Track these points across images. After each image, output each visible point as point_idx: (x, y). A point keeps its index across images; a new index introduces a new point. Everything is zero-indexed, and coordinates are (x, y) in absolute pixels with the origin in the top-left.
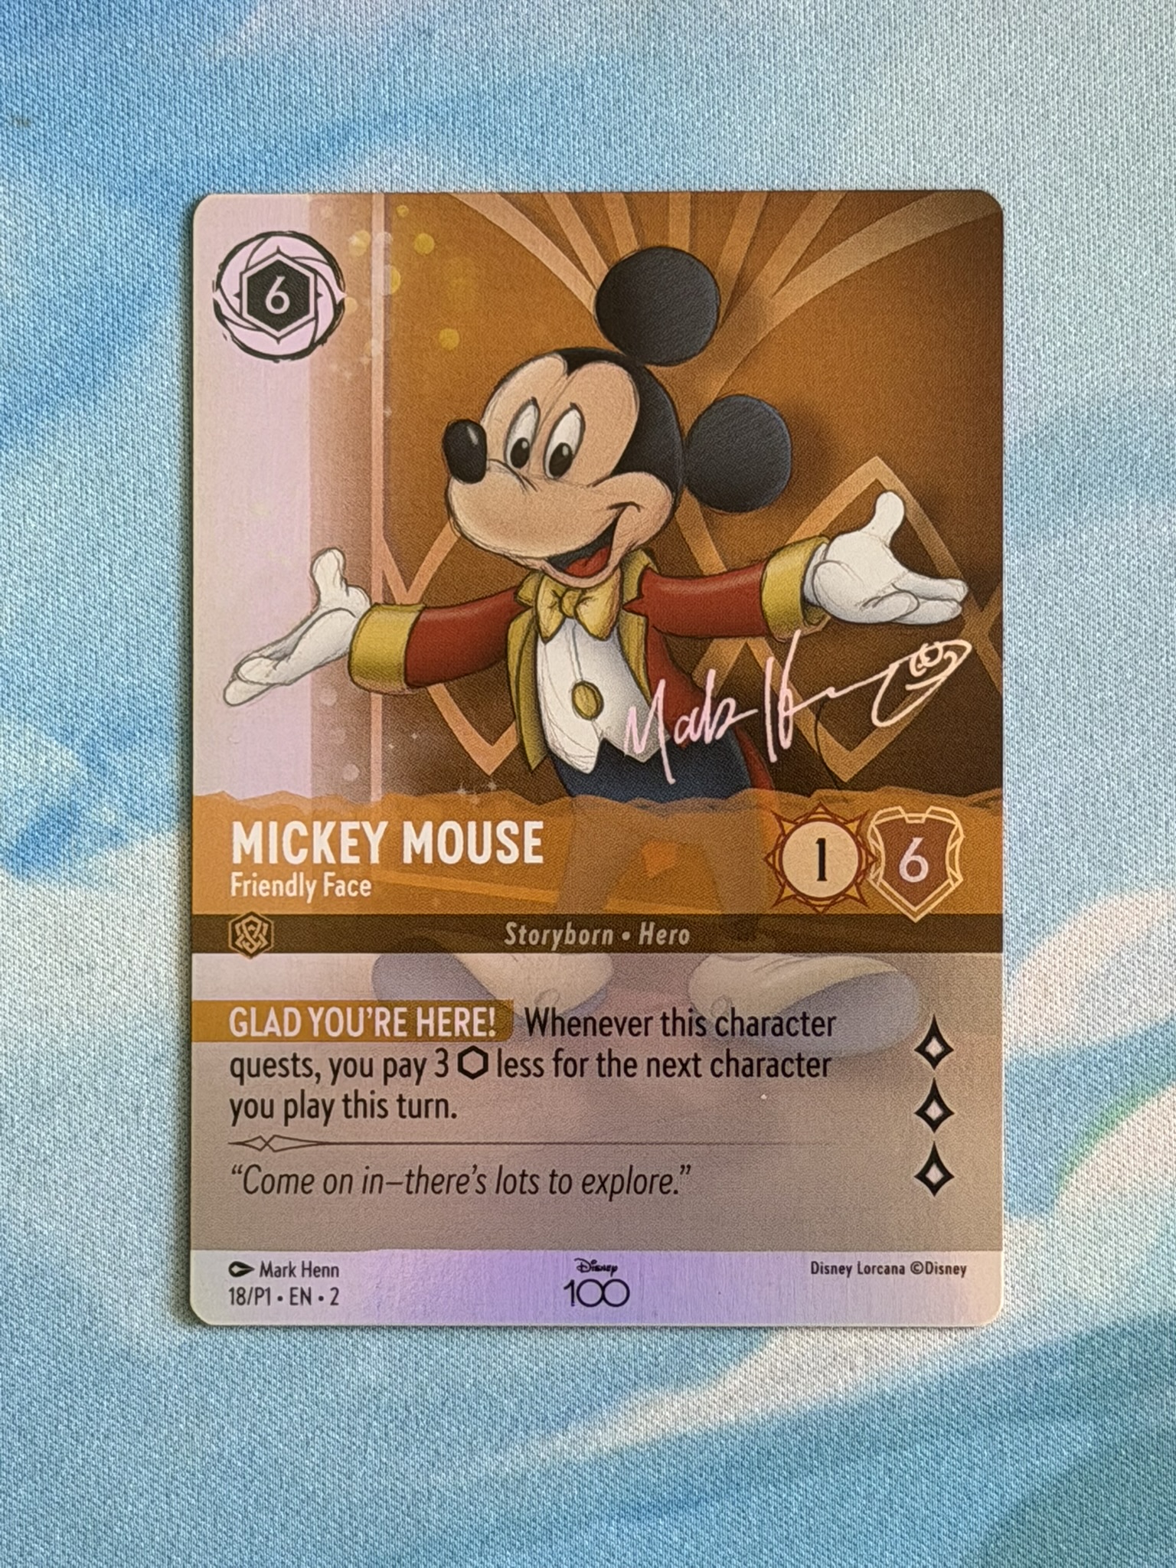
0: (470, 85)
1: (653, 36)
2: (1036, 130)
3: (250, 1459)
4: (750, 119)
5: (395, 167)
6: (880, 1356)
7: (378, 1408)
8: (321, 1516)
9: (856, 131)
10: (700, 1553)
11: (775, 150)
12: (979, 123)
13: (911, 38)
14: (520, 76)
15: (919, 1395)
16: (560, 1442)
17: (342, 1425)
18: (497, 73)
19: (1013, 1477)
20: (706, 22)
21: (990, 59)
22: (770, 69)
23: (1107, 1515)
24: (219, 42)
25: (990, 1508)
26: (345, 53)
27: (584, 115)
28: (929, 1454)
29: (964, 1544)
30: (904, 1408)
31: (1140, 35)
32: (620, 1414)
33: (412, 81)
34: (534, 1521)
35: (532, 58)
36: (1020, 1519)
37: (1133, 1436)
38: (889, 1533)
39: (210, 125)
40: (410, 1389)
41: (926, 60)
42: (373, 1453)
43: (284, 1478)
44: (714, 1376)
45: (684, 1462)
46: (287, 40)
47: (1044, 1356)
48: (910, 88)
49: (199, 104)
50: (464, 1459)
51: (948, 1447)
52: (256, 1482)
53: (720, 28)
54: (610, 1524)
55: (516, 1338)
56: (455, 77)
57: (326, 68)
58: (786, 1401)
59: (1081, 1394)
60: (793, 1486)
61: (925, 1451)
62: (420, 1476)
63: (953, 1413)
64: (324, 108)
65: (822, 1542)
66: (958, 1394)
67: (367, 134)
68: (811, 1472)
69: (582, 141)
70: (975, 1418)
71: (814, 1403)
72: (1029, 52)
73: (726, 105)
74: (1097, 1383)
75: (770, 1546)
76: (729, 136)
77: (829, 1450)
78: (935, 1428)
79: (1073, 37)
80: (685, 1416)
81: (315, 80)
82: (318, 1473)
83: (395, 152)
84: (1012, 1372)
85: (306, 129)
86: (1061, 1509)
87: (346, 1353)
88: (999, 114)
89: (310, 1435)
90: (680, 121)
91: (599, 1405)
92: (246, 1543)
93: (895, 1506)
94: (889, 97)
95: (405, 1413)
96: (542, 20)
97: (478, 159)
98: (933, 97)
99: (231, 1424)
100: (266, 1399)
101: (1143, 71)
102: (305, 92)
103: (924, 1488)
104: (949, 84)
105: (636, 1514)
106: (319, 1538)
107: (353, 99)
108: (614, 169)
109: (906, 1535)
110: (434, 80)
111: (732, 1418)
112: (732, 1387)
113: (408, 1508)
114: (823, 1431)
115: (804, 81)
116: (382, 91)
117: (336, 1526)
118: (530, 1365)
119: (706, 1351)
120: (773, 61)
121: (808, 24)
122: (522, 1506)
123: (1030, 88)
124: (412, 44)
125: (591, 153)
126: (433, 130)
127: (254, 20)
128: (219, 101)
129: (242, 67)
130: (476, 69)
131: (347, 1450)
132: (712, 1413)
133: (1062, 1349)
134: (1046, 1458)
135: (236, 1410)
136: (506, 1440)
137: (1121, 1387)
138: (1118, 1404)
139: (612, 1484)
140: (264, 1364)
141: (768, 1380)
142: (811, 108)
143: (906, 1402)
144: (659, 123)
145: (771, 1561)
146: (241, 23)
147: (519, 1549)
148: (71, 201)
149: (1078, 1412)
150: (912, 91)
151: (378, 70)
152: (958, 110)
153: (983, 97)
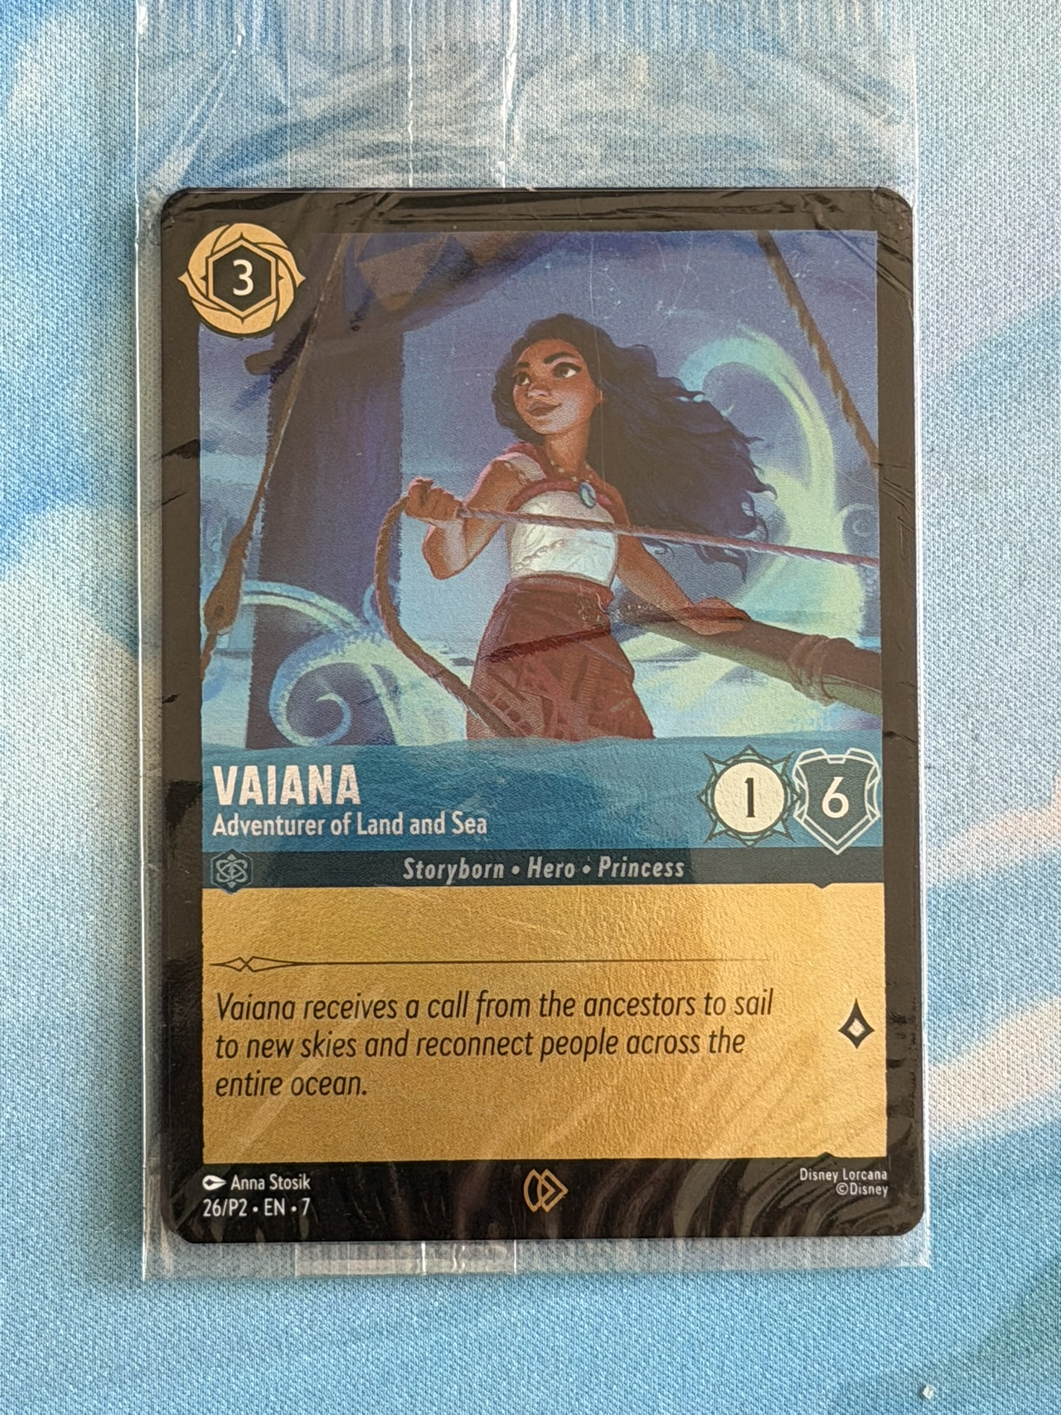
10: (759, 1300)
15: (964, 1158)
19: (1047, 1234)
25: (1027, 1262)
28: (971, 1211)
29: (1001, 1295)
30: (949, 1169)
36: (1053, 1273)
38: (933, 1283)
51: (989, 1206)
61: (968, 1209)
63: (994, 1175)
65: (871, 1291)
66: (999, 1157)
70: (1014, 1180)
75: (823, 1293)
78: (977, 1188)
103: (966, 1243)
109: (948, 1286)
143: (951, 1164)
145: (823, 1307)
147: (592, 1291)
148: (206, 37)
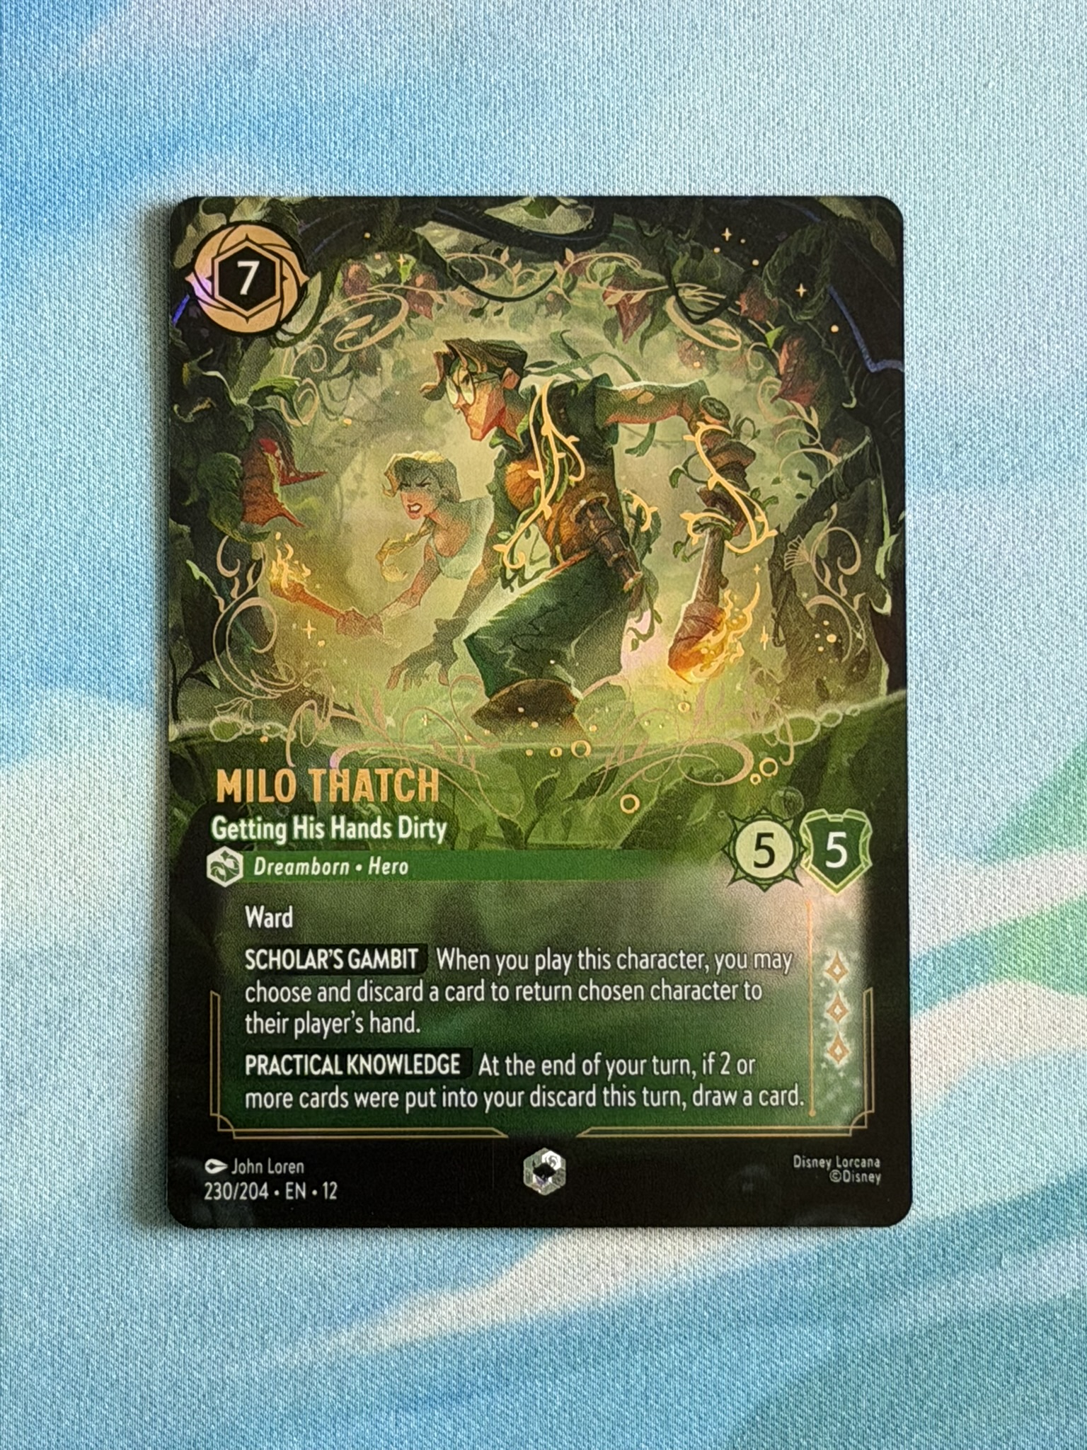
0: (289, 102)
1: (456, 63)
2: (800, 155)
3: (60, 1350)
4: (541, 139)
5: (220, 173)
6: (639, 1263)
7: (178, 1303)
8: (124, 1403)
9: (637, 152)
11: (564, 167)
12: (748, 147)
13: (689, 71)
14: (334, 95)
16: (345, 1338)
17: (145, 1319)
18: (314, 93)
19: (759, 1376)
20: (504, 51)
21: (759, 91)
22: (561, 95)
23: (844, 1413)
24: (62, 57)
26: (176, 71)
27: (392, 132)
28: (682, 1353)
29: (712, 1437)
31: (895, 73)
32: (400, 1313)
33: (237, 98)
34: (320, 1410)
35: (346, 80)
37: (869, 1341)
39: (52, 132)
40: (208, 1285)
41: (701, 90)
42: (173, 1345)
43: (90, 1367)
44: (487, 1279)
45: (458, 1358)
46: (124, 56)
47: (789, 1266)
48: (687, 115)
49: (43, 113)
50: (256, 1352)
51: (700, 1348)
52: (64, 1370)
53: (518, 57)
54: (388, 1413)
55: (306, 1241)
56: (275, 95)
57: (159, 83)
58: (553, 1303)
59: (821, 1301)
60: (557, 1381)
62: (216, 1366)
63: (705, 1317)
64: (157, 119)
65: (583, 1433)
67: (195, 144)
68: (575, 1369)
69: (390, 155)
70: (725, 1322)
71: (578, 1305)
72: (795, 86)
73: (520, 125)
74: (837, 1292)
76: (522, 153)
77: (591, 1349)
78: (688, 1330)
79: (834, 74)
80: (460, 1316)
81: (148, 93)
82: (122, 1363)
83: (219, 160)
84: (759, 1280)
85: (140, 138)
86: (803, 1407)
87: (149, 1252)
88: (767, 139)
89: (115, 1328)
90: (479, 138)
91: (382, 1304)
92: (53, 1427)
93: (651, 1402)
94: (668, 123)
95: (202, 1308)
96: (355, 45)
97: (295, 168)
98: (708, 124)
99: (42, 1316)
100: (75, 1293)
101: (897, 105)
102: (140, 104)
104: (722, 112)
105: (413, 1405)
106: (121, 1423)
107: (183, 112)
108: (418, 180)
110: (256, 96)
111: (504, 1319)
112: (503, 1289)
113: (204, 1396)
114: (586, 1331)
115: (592, 106)
116: (210, 106)
117: (138, 1413)
118: (319, 1266)
119: (480, 1256)
120: (563, 87)
121: (596, 56)
122: (308, 1395)
123: (795, 119)
124: (238, 64)
125: (398, 166)
126: (255, 141)
127: (94, 39)
128: (61, 111)
129: (82, 80)
130: (295, 88)
131: (149, 1342)
132: (485, 1313)
133: (806, 1260)
134: (789, 1359)
135: (47, 1304)
136: (295, 1334)
137: (858, 1296)
138: (856, 1312)
139: (391, 1377)
140: (74, 1261)
141: (537, 1284)
142: (596, 129)
143: (662, 1306)
144: (460, 140)
146: (82, 41)
149: (819, 1318)
150: (689, 118)
151: (207, 87)
152: (730, 136)
153: (752, 124)
